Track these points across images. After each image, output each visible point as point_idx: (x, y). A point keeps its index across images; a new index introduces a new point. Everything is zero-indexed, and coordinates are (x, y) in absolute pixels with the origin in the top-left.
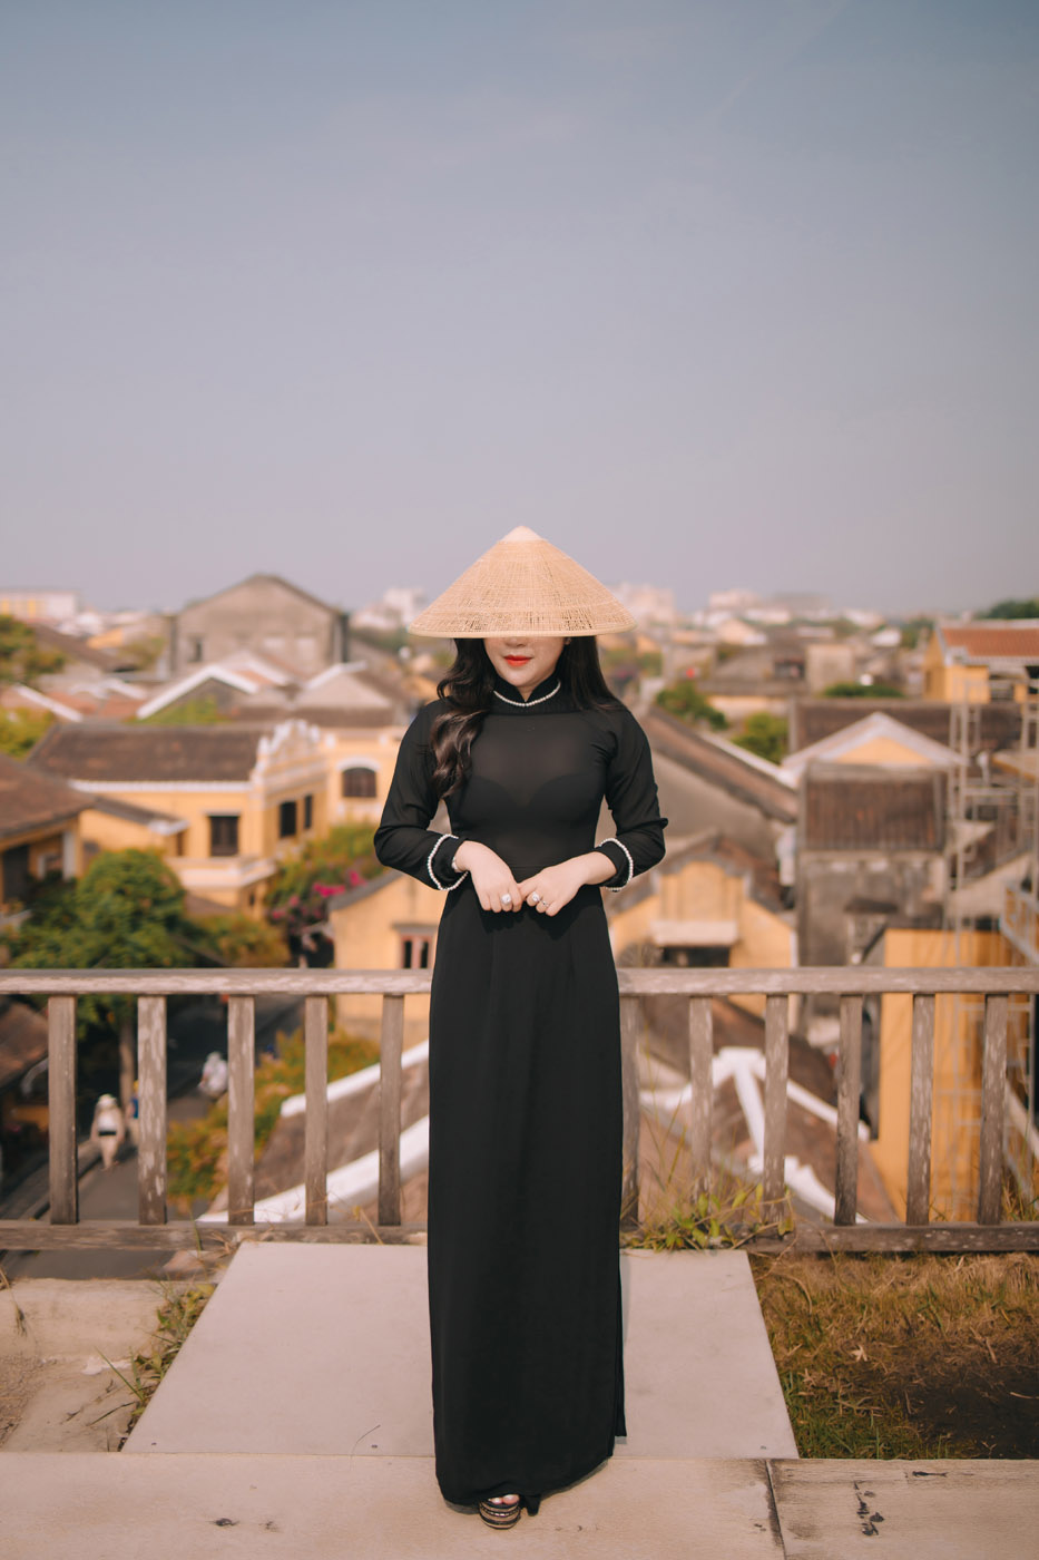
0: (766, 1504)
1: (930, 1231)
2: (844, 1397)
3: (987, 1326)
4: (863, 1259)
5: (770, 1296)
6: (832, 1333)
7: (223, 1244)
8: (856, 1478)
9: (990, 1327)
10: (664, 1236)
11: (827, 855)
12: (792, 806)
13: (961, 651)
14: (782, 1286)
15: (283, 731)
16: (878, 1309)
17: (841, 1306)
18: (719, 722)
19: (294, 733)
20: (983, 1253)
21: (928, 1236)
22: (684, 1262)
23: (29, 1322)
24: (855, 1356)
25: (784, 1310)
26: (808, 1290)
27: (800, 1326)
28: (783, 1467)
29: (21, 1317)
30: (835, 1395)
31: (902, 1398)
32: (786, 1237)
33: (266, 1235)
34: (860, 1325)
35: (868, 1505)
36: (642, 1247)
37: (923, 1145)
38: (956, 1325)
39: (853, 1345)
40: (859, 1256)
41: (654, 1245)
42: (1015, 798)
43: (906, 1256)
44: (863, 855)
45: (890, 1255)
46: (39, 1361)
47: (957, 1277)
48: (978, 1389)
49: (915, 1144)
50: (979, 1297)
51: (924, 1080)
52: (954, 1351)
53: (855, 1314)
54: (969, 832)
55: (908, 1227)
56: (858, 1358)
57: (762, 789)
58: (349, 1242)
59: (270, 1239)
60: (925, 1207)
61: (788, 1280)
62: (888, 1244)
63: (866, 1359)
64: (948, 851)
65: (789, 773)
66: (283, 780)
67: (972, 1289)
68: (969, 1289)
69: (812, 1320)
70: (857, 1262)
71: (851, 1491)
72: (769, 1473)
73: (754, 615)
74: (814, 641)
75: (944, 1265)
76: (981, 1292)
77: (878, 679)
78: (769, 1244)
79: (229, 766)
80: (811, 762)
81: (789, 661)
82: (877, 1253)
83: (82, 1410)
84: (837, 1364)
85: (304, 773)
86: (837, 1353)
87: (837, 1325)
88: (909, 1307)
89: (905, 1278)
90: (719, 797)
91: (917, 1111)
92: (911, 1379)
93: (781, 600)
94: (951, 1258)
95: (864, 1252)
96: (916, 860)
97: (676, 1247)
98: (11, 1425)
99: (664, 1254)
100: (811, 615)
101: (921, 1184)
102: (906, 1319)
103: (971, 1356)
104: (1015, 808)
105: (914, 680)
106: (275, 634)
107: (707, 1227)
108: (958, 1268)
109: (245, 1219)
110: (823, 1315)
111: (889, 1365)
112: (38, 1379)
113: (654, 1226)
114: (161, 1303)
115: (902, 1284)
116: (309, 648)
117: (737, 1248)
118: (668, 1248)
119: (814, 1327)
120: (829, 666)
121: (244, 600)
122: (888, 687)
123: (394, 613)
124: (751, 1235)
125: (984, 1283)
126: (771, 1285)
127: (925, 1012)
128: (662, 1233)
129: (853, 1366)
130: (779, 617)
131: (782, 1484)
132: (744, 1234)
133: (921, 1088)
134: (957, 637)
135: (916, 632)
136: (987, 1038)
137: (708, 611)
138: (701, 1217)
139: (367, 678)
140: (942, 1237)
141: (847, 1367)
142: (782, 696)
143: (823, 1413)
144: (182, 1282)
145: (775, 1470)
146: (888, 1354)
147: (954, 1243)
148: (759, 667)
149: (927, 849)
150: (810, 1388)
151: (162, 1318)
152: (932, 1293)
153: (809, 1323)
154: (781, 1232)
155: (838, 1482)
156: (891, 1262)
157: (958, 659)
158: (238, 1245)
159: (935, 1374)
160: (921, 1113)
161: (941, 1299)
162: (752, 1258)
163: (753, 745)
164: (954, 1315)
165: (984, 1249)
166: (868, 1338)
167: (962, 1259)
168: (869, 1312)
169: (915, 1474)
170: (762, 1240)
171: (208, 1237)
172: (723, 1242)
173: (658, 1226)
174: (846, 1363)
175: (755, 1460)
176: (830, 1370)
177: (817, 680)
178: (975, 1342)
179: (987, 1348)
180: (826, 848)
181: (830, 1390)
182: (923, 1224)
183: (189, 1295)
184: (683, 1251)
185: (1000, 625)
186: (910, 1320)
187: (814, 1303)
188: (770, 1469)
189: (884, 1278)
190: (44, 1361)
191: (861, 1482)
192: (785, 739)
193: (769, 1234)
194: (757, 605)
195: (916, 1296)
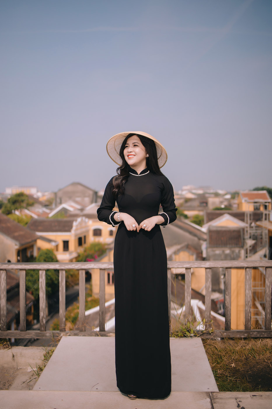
0: (210, 404)
1: (252, 332)
2: (229, 377)
3: (268, 358)
4: (233, 340)
5: (208, 350)
6: (225, 360)
7: (58, 337)
8: (236, 397)
9: (269, 358)
10: (178, 334)
11: (214, 249)
12: (205, 237)
13: (246, 199)
14: (211, 347)
15: (79, 220)
16: (238, 353)
17: (228, 352)
18: (186, 217)
19: (82, 220)
20: (266, 338)
21: (251, 333)
22: (183, 340)
23: (15, 357)
24: (232, 366)
25: (212, 353)
26: (218, 348)
27: (216, 358)
28: (214, 394)
29: (13, 356)
30: (227, 376)
31: (246, 376)
32: (211, 334)
33: (68, 334)
34: (233, 358)
35: (240, 404)
36: (172, 337)
37: (249, 309)
38: (260, 357)
39: (231, 363)
40: (232, 339)
41: (175, 336)
42: (262, 232)
43: (245, 339)
44: (223, 249)
45: (241, 339)
46: (17, 368)
47: (259, 344)
48: (267, 374)
49: (247, 308)
50: (266, 350)
51: (249, 291)
52: (259, 364)
53: (231, 354)
54: (250, 242)
55: (246, 331)
56: (233, 366)
57: (198, 233)
58: (91, 336)
59: (70, 335)
60: (250, 325)
61: (212, 345)
62: (240, 335)
63: (235, 367)
64: (245, 248)
65: (204, 229)
66: (79, 232)
67: (264, 347)
68: (263, 348)
69: (219, 356)
70: (231, 341)
71: (235, 401)
72: (211, 395)
73: (194, 191)
74: (209, 197)
75: (256, 341)
76: (266, 348)
77: (226, 206)
78: (207, 336)
79: (67, 228)
80: (210, 226)
81: (203, 201)
82: (237, 338)
83: (26, 381)
84: (227, 368)
85: (84, 230)
86: (227, 365)
87: (226, 357)
88: (246, 352)
89: (245, 345)
90: (187, 235)
91: (247, 299)
92: (248, 372)
93: (201, 188)
94: (258, 339)
95: (233, 338)
96: (237, 250)
97: (181, 337)
98: (10, 385)
99: (178, 338)
100: (208, 191)
101: (249, 319)
102: (245, 356)
103: (264, 366)
104: (261, 235)
105: (235, 206)
106: (78, 197)
107: (190, 331)
108: (260, 342)
109: (63, 330)
110: (222, 355)
111: (241, 368)
112: (17, 373)
113: (175, 331)
114: (44, 352)
115: (244, 346)
116: (87, 200)
117: (198, 337)
118: (179, 337)
119: (220, 358)
120: (214, 203)
121: (70, 189)
122: (228, 208)
124: (202, 333)
125: (267, 346)
126: (208, 347)
127: (249, 272)
128: (177, 333)
129: (231, 368)
130: (201, 192)
131: (215, 398)
132: (200, 333)
133: (248, 293)
134: (245, 195)
135: (235, 195)
136: (266, 279)
137: (182, 190)
138: (188, 328)
140: (255, 334)
141: (230, 369)
142: (202, 210)
143: (224, 381)
144: (50, 347)
145: (212, 395)
146: (241, 365)
147: (258, 335)
148: (196, 203)
149: (240, 247)
150: (219, 374)
151: (45, 357)
152: (253, 349)
153: (219, 357)
154: (210, 332)
155: (231, 398)
156: (241, 341)
157: (246, 201)
158: (62, 337)
159: (254, 370)
160: (248, 300)
161: (255, 350)
162: (203, 340)
163: (195, 222)
164: (259, 355)
165: (267, 337)
166: (235, 361)
167: (261, 339)
168: (235, 354)
169: (253, 396)
170: (205, 335)
171: (55, 335)
172: (194, 335)
173: (176, 331)
174: (229, 368)
175: (206, 392)
176: (225, 370)
177: (211, 207)
178: (265, 362)
179: (269, 364)
180: (214, 247)
181: (225, 375)
182: (250, 330)
183: (51, 351)
184: (183, 338)
185: (256, 192)
186: (247, 356)
187: (220, 352)
188: (211, 394)
189: (239, 344)
190: (19, 368)
191: (238, 398)
192: (203, 221)
193: (207, 333)
194: (195, 189)
195: (248, 349)
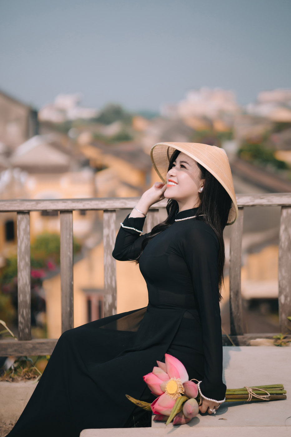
123: (63, 111)
139: (55, 146)
